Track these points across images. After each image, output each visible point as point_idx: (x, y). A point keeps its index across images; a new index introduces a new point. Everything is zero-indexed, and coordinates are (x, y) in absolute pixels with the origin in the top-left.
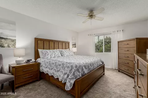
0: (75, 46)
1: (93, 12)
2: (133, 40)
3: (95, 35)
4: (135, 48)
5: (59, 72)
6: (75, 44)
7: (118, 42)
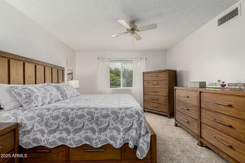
0: (72, 77)
1: (135, 24)
2: (165, 71)
3: (110, 59)
4: (167, 81)
5: (108, 131)
6: (72, 73)
7: (144, 73)
